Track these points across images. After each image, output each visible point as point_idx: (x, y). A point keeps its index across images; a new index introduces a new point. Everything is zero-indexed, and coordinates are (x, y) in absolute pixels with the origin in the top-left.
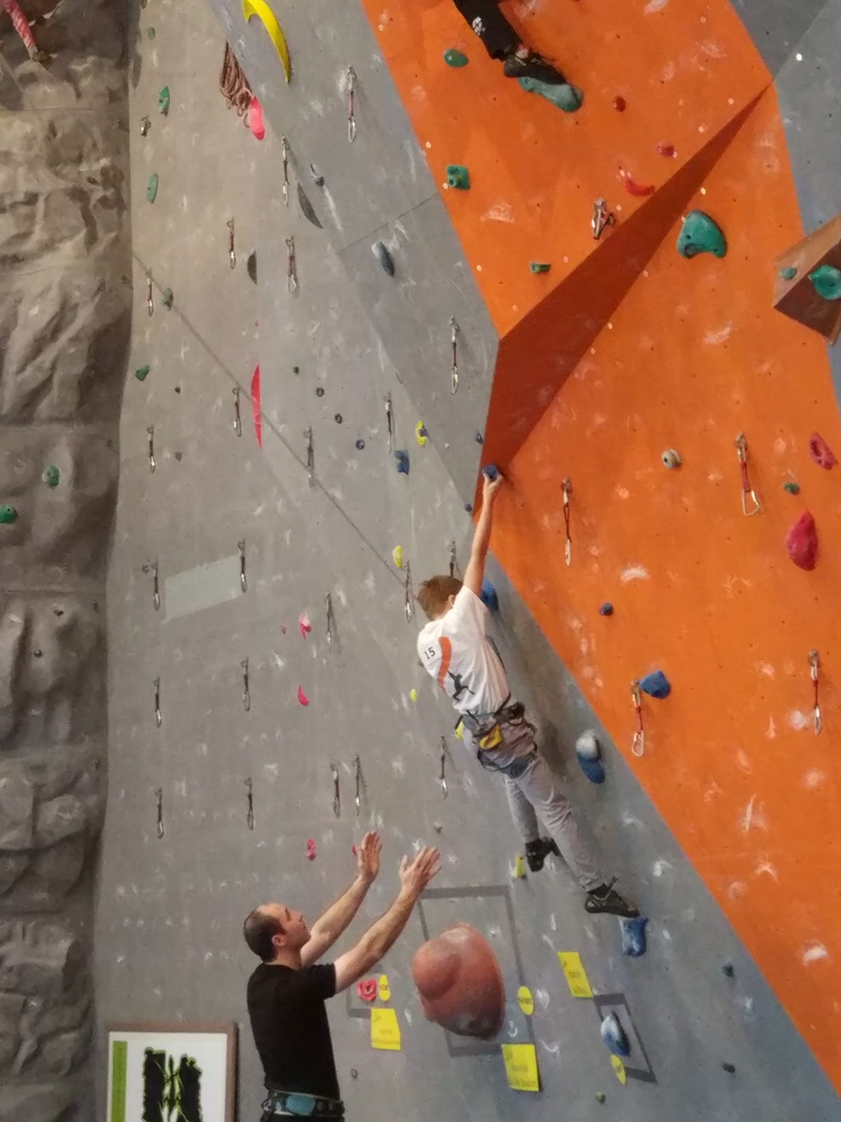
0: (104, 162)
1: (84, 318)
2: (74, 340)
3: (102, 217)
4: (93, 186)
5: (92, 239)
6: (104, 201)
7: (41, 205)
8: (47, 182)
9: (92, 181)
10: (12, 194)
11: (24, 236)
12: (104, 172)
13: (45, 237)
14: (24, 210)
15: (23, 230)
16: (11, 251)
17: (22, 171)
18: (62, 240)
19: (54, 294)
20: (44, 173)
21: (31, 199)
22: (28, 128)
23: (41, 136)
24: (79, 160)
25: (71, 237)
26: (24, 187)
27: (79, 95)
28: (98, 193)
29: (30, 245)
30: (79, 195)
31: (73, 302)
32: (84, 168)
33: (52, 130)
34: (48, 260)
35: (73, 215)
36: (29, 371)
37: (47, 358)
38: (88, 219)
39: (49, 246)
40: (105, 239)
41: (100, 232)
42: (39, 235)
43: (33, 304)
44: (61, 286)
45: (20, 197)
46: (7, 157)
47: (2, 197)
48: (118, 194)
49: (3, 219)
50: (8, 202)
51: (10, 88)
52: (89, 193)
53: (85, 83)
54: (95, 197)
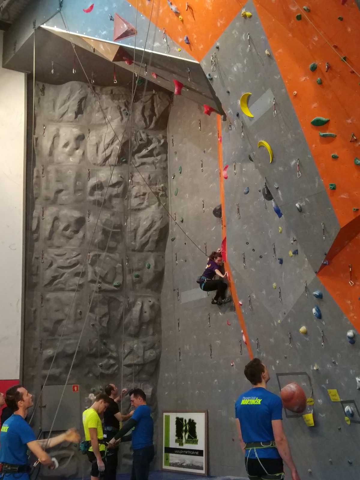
0: (162, 185)
1: (158, 225)
2: (155, 230)
3: (162, 199)
5: (159, 205)
6: (162, 195)
7: (147, 196)
8: (147, 190)
9: (159, 190)
10: (140, 193)
11: (142, 204)
12: (162, 187)
13: (148, 204)
14: (142, 197)
15: (141, 202)
16: (139, 207)
17: (142, 187)
18: (152, 205)
19: (150, 218)
20: (148, 187)
21: (144, 194)
22: (144, 176)
24: (156, 184)
25: (154, 204)
26: (143, 191)
27: (156, 168)
29: (143, 206)
30: (156, 193)
31: (155, 220)
32: (157, 186)
33: (149, 178)
34: (148, 210)
35: (155, 199)
36: (143, 238)
37: (148, 234)
38: (159, 200)
39: (148, 206)
41: (161, 203)
42: (146, 203)
43: (144, 221)
44: (152, 216)
45: (142, 194)
46: (138, 183)
47: (137, 193)
48: (166, 193)
49: (136, 199)
50: (138, 195)
51: (139, 166)
52: (159, 193)
53: (158, 165)
54: (160, 194)
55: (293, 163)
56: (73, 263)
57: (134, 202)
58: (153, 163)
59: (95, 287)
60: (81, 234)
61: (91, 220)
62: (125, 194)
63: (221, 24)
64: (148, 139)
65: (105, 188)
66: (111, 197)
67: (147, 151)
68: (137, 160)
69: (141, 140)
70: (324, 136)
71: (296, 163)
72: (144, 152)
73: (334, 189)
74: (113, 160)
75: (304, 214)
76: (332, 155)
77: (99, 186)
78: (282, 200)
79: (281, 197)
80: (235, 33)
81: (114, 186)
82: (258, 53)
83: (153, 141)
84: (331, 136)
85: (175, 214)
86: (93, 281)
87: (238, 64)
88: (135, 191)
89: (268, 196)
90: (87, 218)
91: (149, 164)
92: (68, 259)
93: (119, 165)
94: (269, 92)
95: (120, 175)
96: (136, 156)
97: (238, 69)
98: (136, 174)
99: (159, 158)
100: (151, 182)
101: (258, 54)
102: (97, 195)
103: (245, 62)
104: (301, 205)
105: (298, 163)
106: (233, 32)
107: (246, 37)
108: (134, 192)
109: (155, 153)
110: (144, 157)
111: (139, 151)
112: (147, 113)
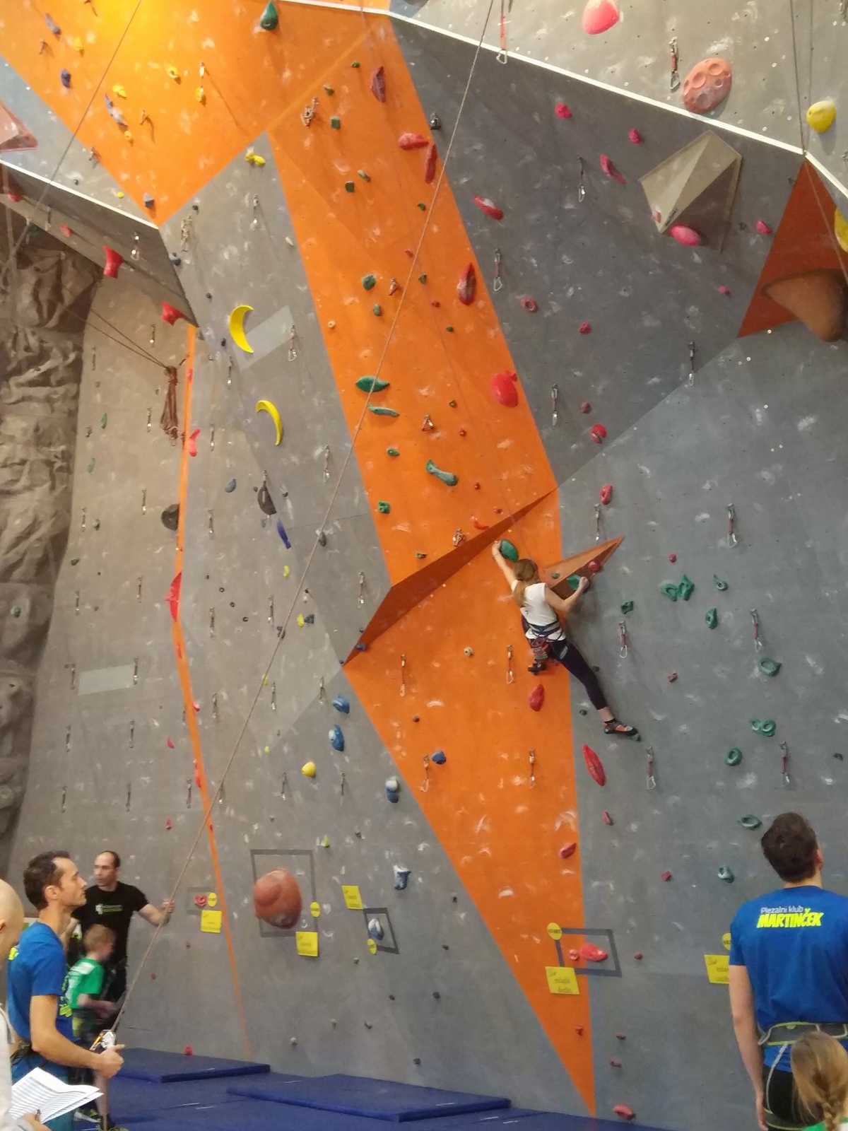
0: (63, 447)
1: (43, 530)
2: (39, 540)
3: (59, 476)
4: (56, 460)
5: (53, 488)
6: (61, 469)
7: (27, 468)
8: (33, 455)
9: (56, 457)
10: (13, 458)
11: (16, 481)
12: (63, 452)
13: (27, 483)
14: (17, 468)
15: (14, 478)
16: (6, 488)
17: (19, 447)
18: (36, 486)
19: (31, 514)
20: (32, 450)
21: (23, 462)
22: (24, 425)
23: (32, 429)
24: (50, 445)
25: (41, 485)
26: (20, 454)
27: (53, 411)
28: (59, 464)
29: (18, 486)
30: (50, 464)
31: (39, 520)
32: (52, 449)
33: (37, 429)
34: (28, 496)
35: (45, 475)
36: (10, 555)
37: (22, 547)
38: (53, 478)
39: (29, 488)
40: (60, 488)
41: (57, 484)
42: (24, 481)
43: (16, 518)
44: (35, 510)
45: (17, 460)
46: (12, 438)
47: (6, 459)
48: (68, 466)
49: (4, 471)
50: (9, 462)
51: (17, 402)
52: (54, 463)
53: (56, 404)
54: (57, 465)
55: (318, 451)
58: (48, 399)
63: (205, 165)
64: (42, 347)
67: (36, 373)
68: (14, 389)
69: (27, 349)
70: (376, 412)
71: (323, 453)
72: (32, 374)
73: (386, 512)
75: (330, 551)
76: (388, 449)
78: (292, 518)
79: (290, 511)
80: (232, 188)
82: (272, 236)
83: (51, 354)
84: (389, 414)
85: (84, 510)
87: (230, 247)
88: (3, 452)
89: (268, 506)
91: (38, 400)
94: (285, 312)
96: (13, 381)
97: (231, 255)
98: (9, 418)
99: (61, 390)
100: (40, 437)
101: (271, 239)
103: (246, 245)
104: (326, 533)
105: (326, 455)
106: (228, 186)
107: (251, 201)
109: (53, 379)
110: (32, 383)
111: (18, 371)
112: (44, 295)
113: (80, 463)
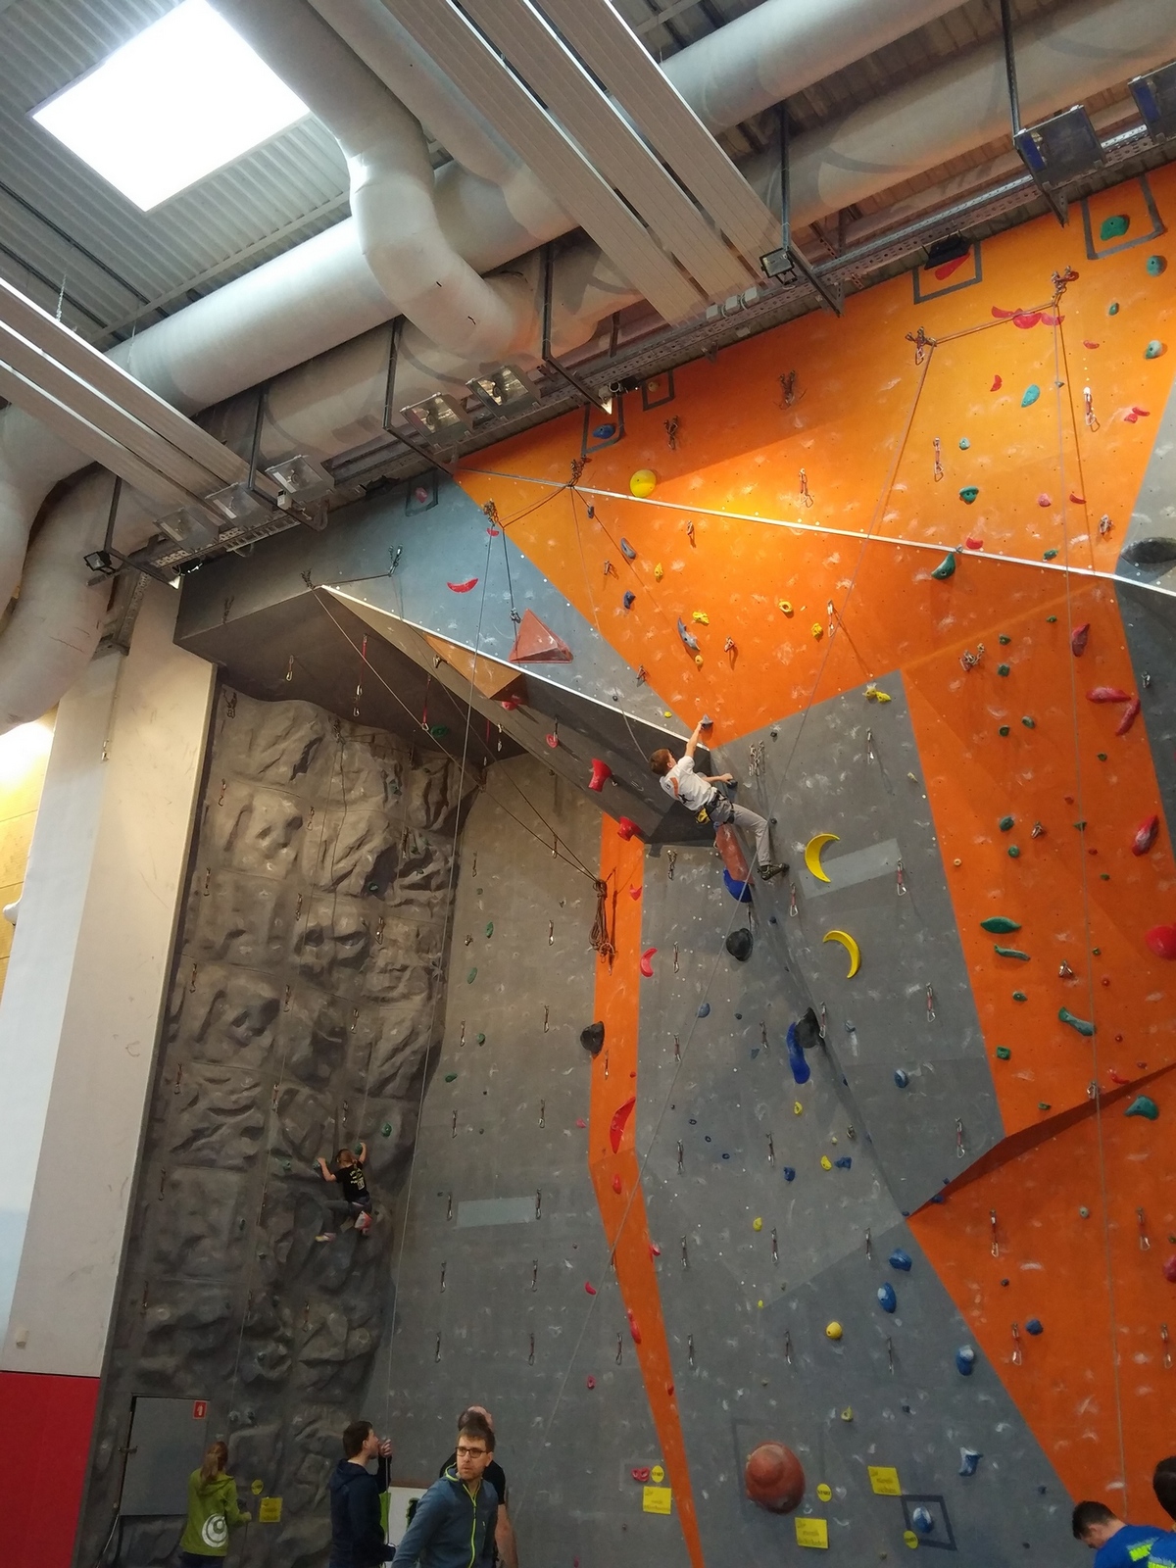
1: (423, 1040)
2: (414, 1053)
3: (436, 985)
4: (434, 967)
5: (430, 998)
6: (438, 976)
7: (407, 974)
8: (414, 961)
9: (434, 964)
10: (393, 964)
11: (392, 988)
12: (440, 960)
13: (406, 991)
14: (398, 973)
15: (391, 985)
16: (382, 995)
17: (401, 951)
18: (415, 994)
19: (408, 1024)
20: (413, 955)
21: (404, 969)
22: (406, 929)
23: (413, 934)
24: (429, 951)
25: (419, 994)
26: (401, 961)
27: (432, 916)
28: (436, 972)
29: (395, 994)
30: (428, 971)
31: (418, 1030)
32: (431, 956)
33: (418, 934)
34: (405, 1004)
35: (423, 985)
36: (385, 1068)
37: (397, 1060)
38: (430, 987)
39: (405, 997)
40: (436, 997)
41: (435, 994)
42: (401, 988)
43: (393, 1028)
44: (413, 1020)
45: (398, 967)
46: (394, 942)
47: (387, 965)
48: (444, 973)
49: (381, 977)
50: (389, 968)
51: (400, 905)
52: (431, 970)
53: (436, 909)
54: (434, 973)
56: (243, 1103)
57: (376, 982)
58: (429, 904)
59: (277, 1164)
60: (266, 1039)
61: (291, 1009)
62: (360, 962)
64: (427, 850)
65: (326, 941)
66: (335, 963)
67: (420, 876)
68: (397, 892)
69: (415, 851)
72: (415, 877)
74: (355, 883)
77: (314, 937)
81: (344, 939)
83: (434, 858)
85: (463, 1023)
86: (277, 1152)
88: (383, 957)
90: (283, 1003)
91: (420, 905)
92: (232, 1092)
93: (363, 898)
95: (362, 919)
96: (398, 882)
98: (390, 921)
99: (439, 894)
100: (422, 945)
102: (309, 956)
108: (381, 962)
109: (434, 883)
110: (413, 887)
111: (404, 874)
112: (434, 797)
113: (457, 973)
